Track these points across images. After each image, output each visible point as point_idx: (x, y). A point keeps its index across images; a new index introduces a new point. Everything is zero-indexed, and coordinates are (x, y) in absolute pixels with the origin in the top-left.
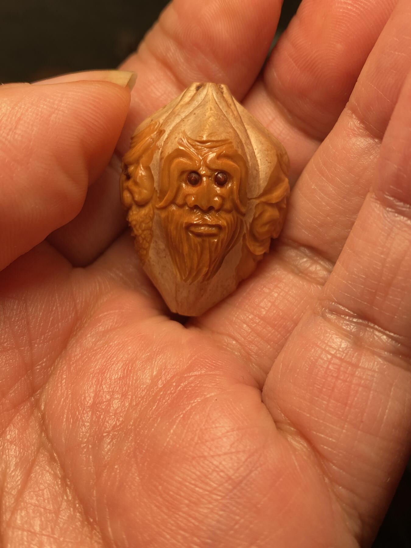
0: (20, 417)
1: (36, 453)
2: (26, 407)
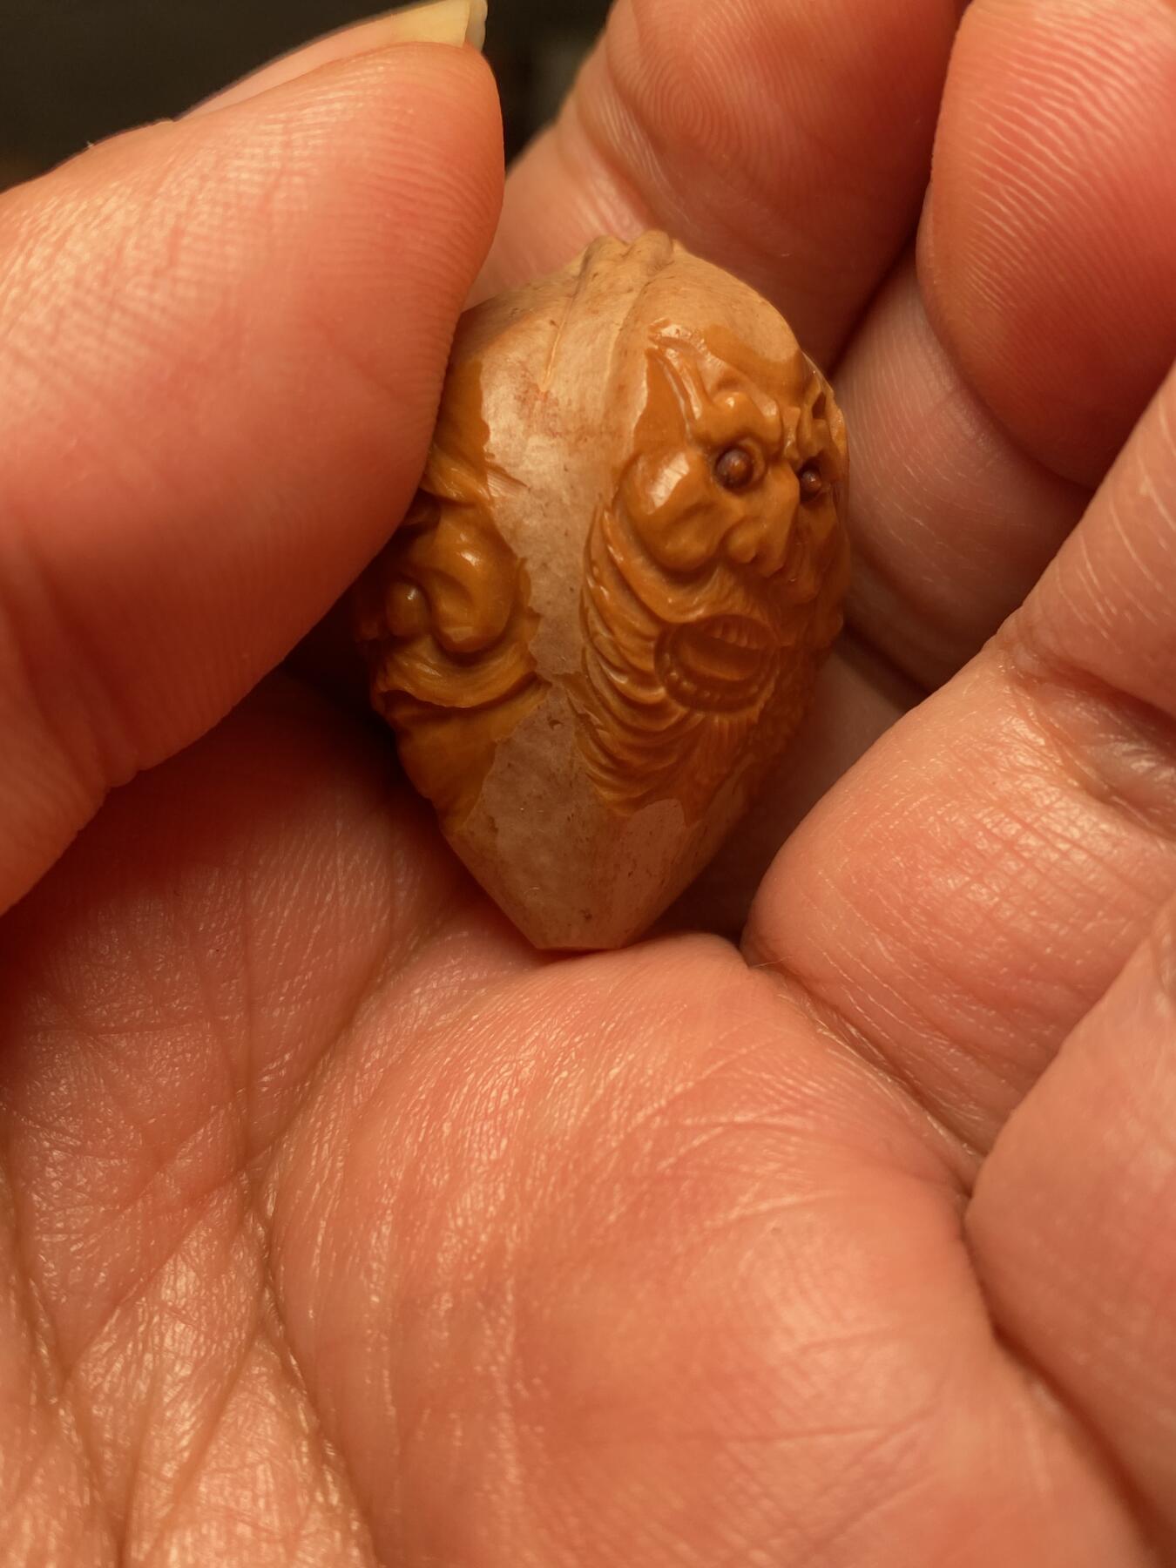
0: (207, 1231)
1: (243, 1350)
2: (225, 1201)
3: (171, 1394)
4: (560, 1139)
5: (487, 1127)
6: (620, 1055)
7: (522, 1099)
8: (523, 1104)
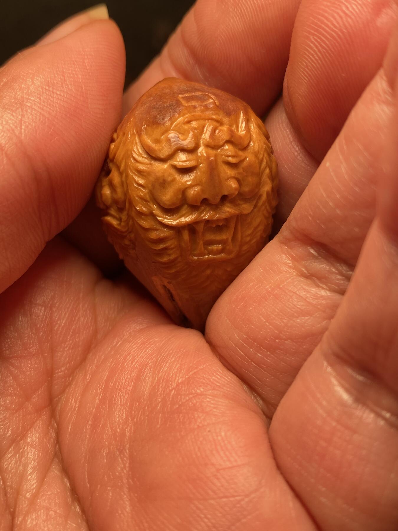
1: (51, 460)
5: (120, 393)
6: (163, 368)
7: (132, 383)
8: (132, 385)
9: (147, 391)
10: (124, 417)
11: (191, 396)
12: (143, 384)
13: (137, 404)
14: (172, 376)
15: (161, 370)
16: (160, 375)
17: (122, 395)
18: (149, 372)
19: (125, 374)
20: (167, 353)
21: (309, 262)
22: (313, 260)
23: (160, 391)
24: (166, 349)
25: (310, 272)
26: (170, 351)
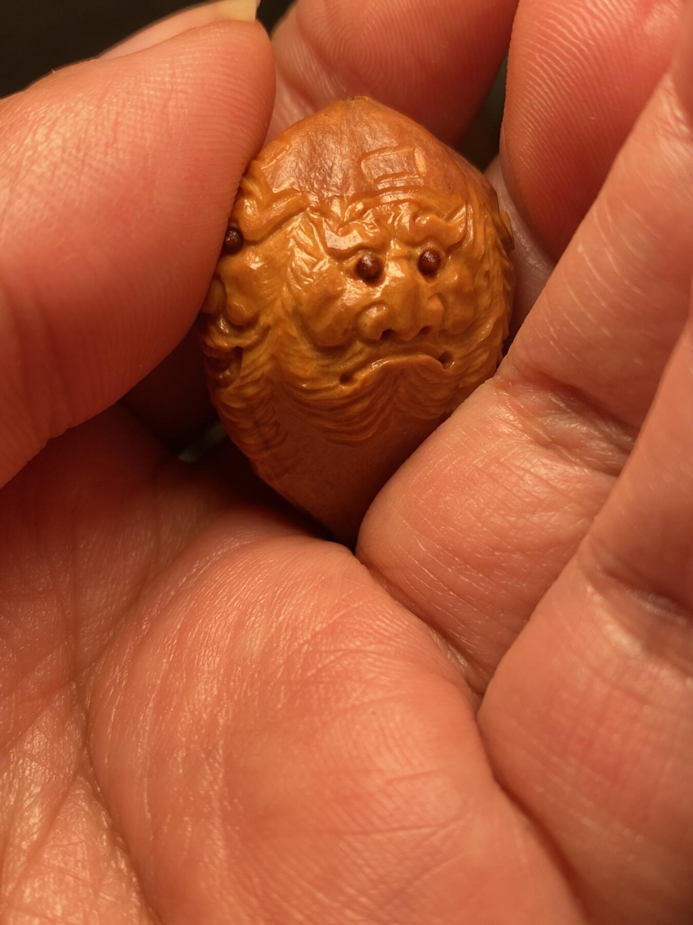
3: (28, 802)
4: (250, 657)
5: (208, 651)
6: (285, 608)
7: (228, 634)
8: (229, 637)
9: (257, 647)
10: (216, 692)
11: (340, 653)
12: (250, 636)
13: (239, 669)
14: (303, 621)
15: (283, 611)
16: (281, 618)
17: (210, 654)
18: (260, 614)
19: (217, 618)
20: (292, 582)
21: (551, 419)
22: (558, 415)
23: (282, 646)
24: (289, 575)
25: (553, 436)
26: (296, 579)
